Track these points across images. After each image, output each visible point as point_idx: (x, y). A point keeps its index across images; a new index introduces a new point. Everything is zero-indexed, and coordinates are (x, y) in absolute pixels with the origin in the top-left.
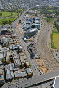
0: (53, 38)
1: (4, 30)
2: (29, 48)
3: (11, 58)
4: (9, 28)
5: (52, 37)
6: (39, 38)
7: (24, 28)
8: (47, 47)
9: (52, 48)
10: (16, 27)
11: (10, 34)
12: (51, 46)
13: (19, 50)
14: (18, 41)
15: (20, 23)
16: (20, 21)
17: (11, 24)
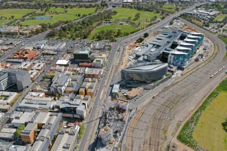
1: (81, 52)
3: (39, 130)
4: (102, 50)
5: (206, 102)
7: (138, 57)
8: (165, 132)
10: (121, 53)
11: (90, 67)
12: (183, 129)
13: (75, 116)
14: (89, 91)
17: (116, 41)
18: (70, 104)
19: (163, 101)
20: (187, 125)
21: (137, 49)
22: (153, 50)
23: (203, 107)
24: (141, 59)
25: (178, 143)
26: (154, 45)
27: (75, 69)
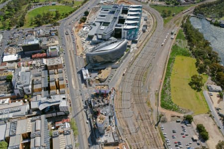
0: (173, 73)
2: (90, 104)
4: (49, 36)
6: (130, 71)
7: (90, 38)
8: (149, 104)
9: (163, 106)
10: (70, 35)
11: (46, 57)
12: (163, 97)
13: (59, 114)
14: (61, 83)
15: (83, 20)
16: (86, 13)
17: (58, 24)
18: (50, 103)
19: (133, 76)
20: (163, 92)
21: (84, 29)
22: (103, 27)
23: (168, 74)
24: (95, 39)
25: (164, 111)
26: (101, 23)
27: (30, 63)
